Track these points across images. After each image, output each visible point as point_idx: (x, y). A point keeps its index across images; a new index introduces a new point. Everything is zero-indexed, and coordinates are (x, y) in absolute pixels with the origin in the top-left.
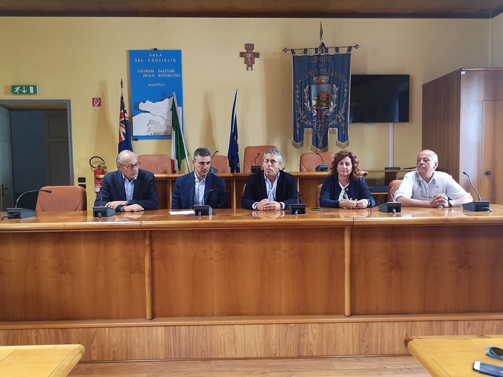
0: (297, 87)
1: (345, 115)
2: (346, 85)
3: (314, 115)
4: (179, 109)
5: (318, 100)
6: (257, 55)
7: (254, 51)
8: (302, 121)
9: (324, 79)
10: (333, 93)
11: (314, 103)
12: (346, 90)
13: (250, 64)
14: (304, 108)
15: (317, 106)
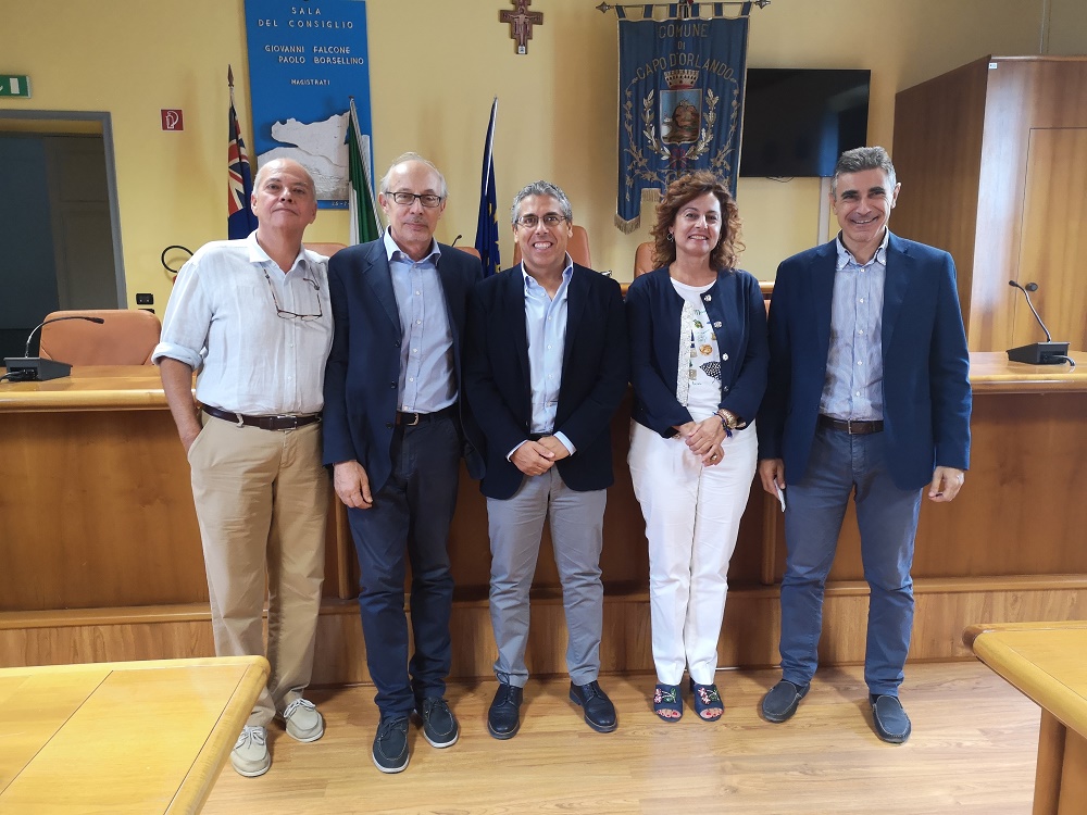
0: (629, 94)
1: (732, 158)
2: (736, 92)
3: (665, 158)
4: (364, 140)
5: (675, 125)
6: (537, 18)
7: (531, 8)
8: (637, 172)
9: (689, 77)
10: (706, 108)
11: (665, 131)
12: (734, 102)
13: (521, 38)
14: (642, 142)
15: (671, 138)
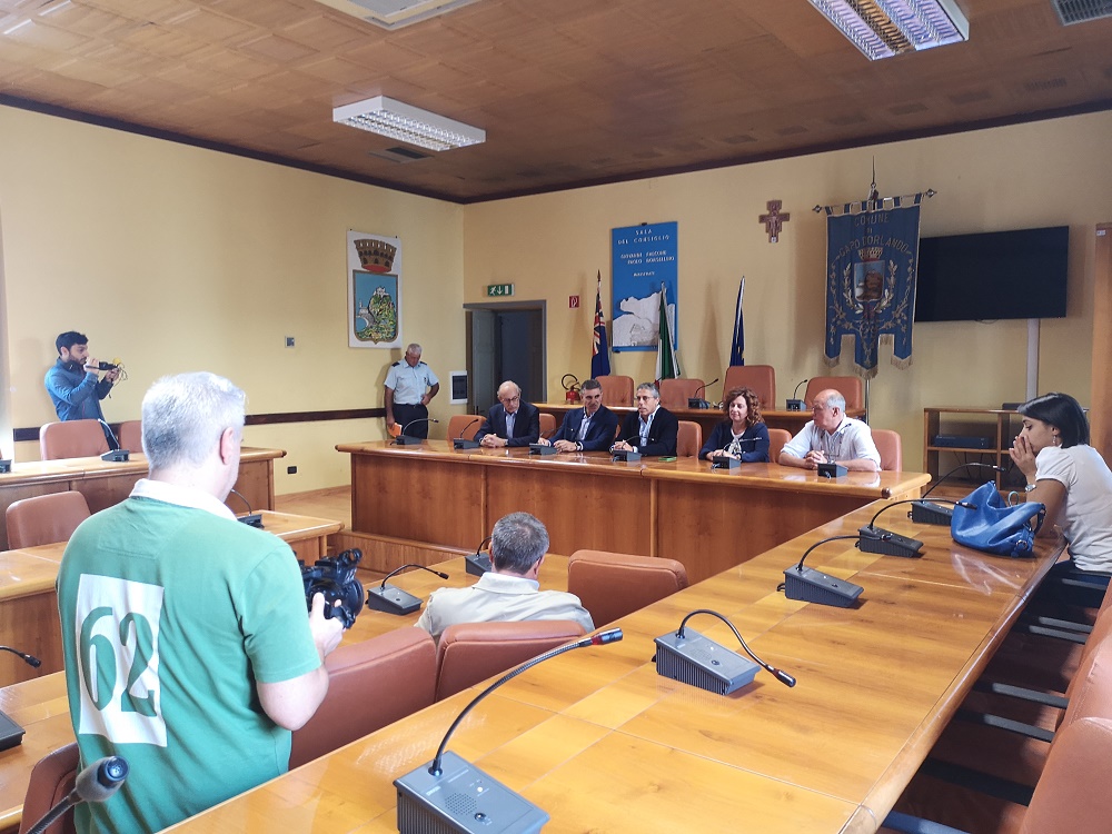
0: (833, 267)
1: (908, 311)
2: (911, 261)
3: (858, 312)
4: (670, 309)
5: (865, 288)
6: (786, 217)
7: (781, 211)
8: (839, 322)
9: (875, 252)
10: (888, 274)
11: (858, 292)
12: (910, 269)
13: (774, 231)
14: (842, 301)
15: (864, 296)
